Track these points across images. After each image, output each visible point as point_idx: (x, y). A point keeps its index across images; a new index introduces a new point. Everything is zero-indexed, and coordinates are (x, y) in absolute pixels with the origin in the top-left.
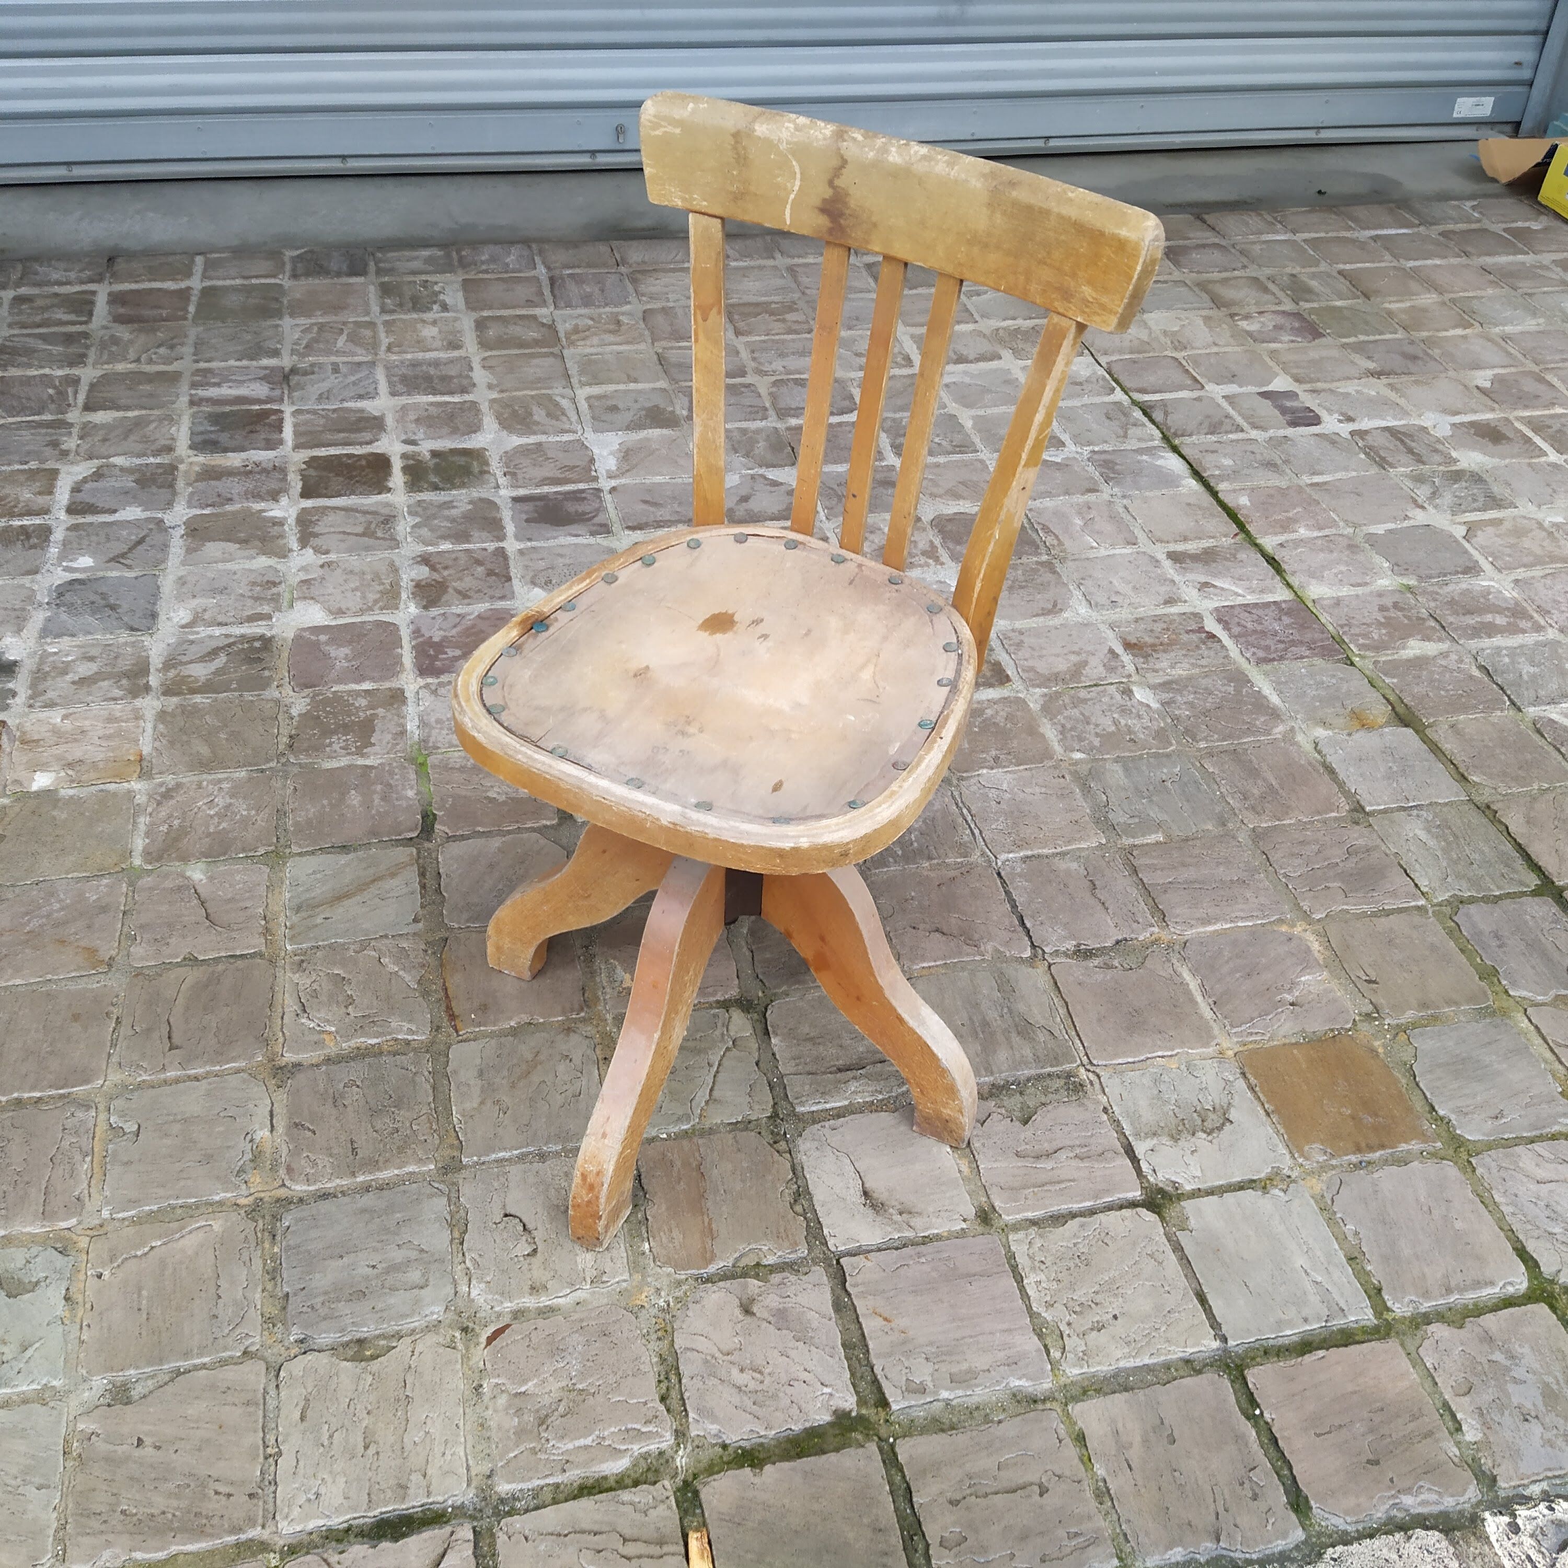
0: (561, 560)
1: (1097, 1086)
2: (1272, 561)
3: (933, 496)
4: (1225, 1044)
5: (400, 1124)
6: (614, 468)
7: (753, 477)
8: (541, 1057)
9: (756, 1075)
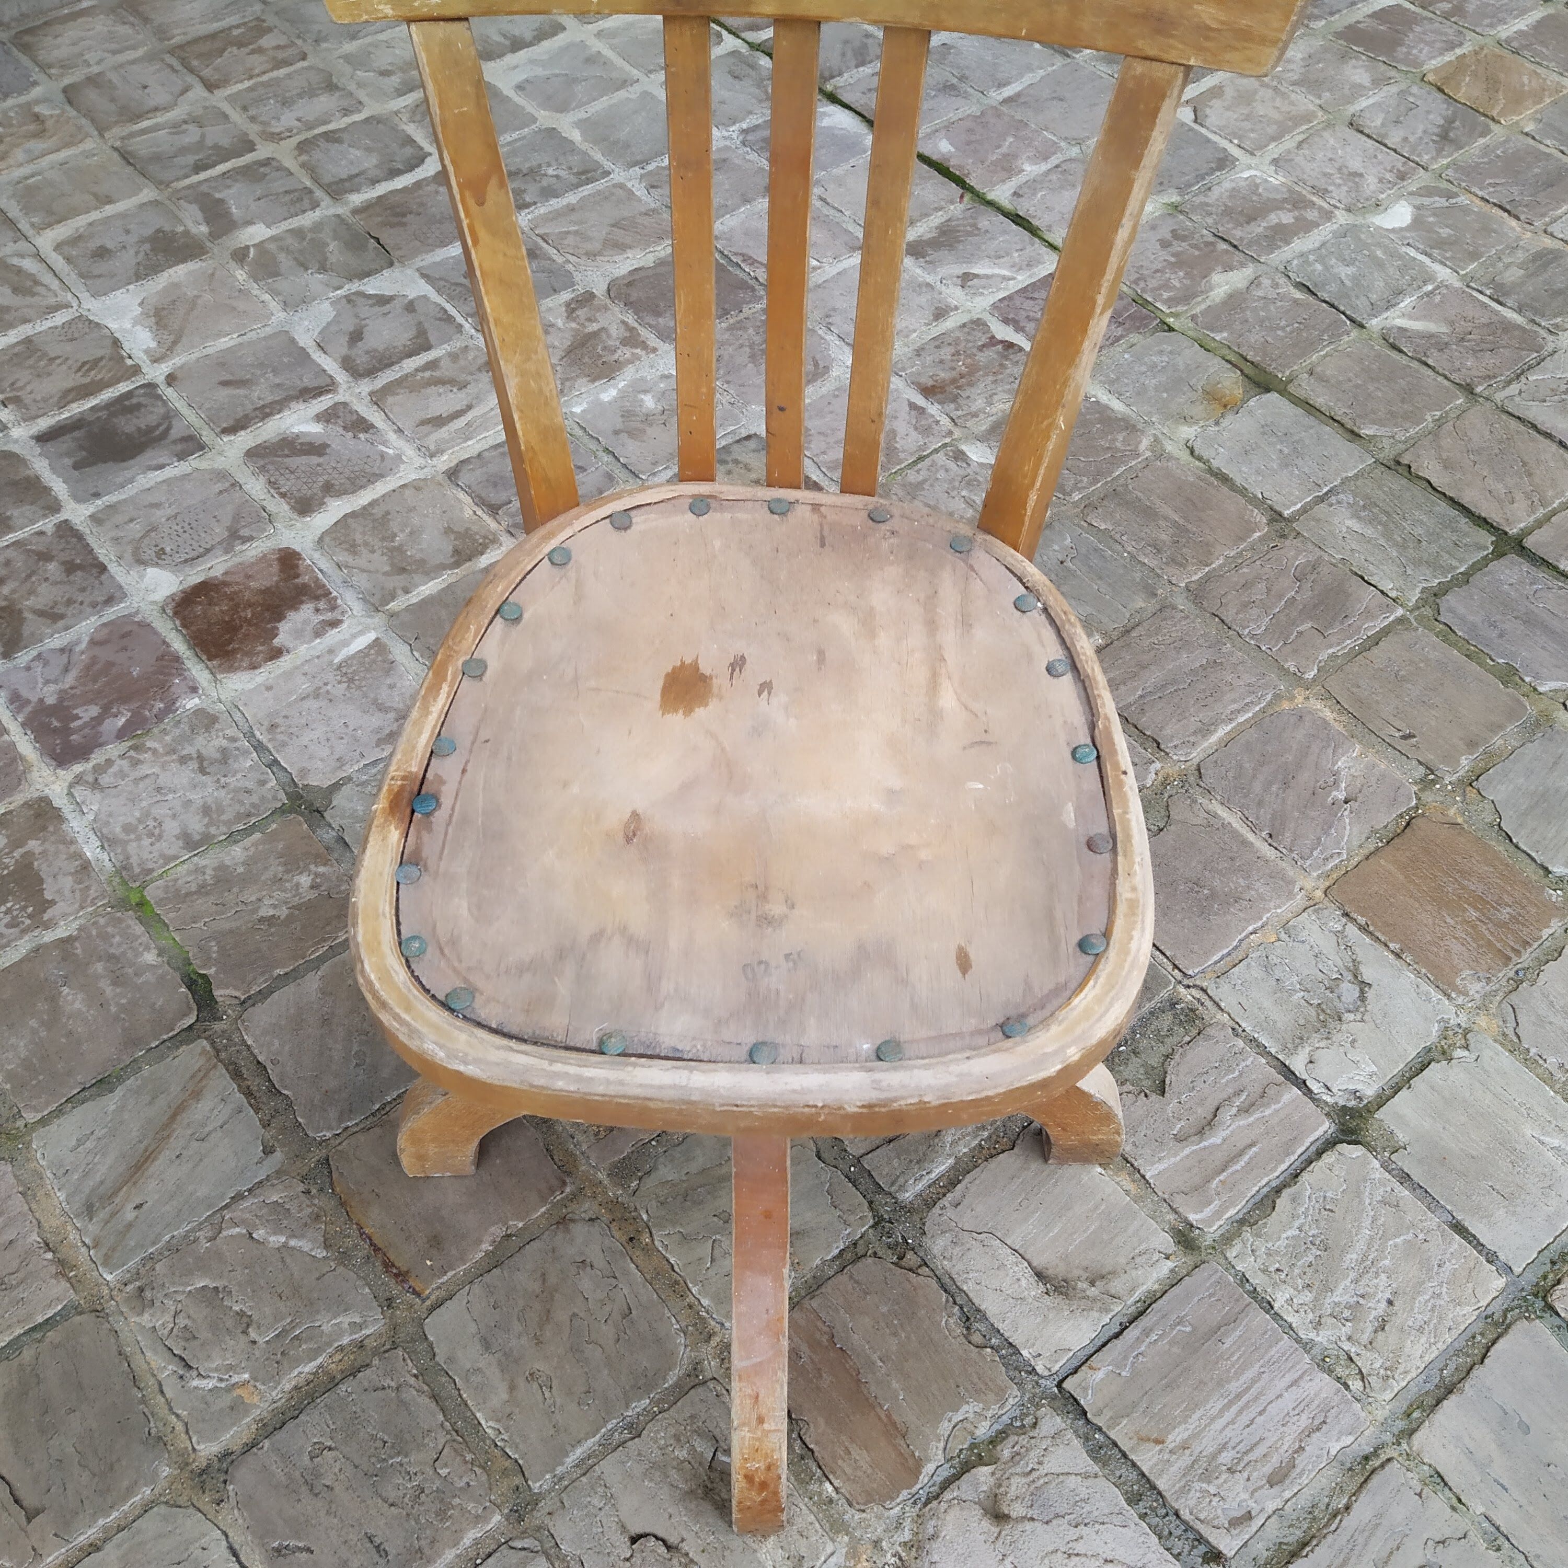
0: (159, 513)
1: (1208, 1003)
2: (1018, 220)
3: (592, 255)
4: (1309, 884)
5: (420, 1478)
6: (153, 345)
7: (349, 299)
8: (552, 1280)
9: (828, 1174)
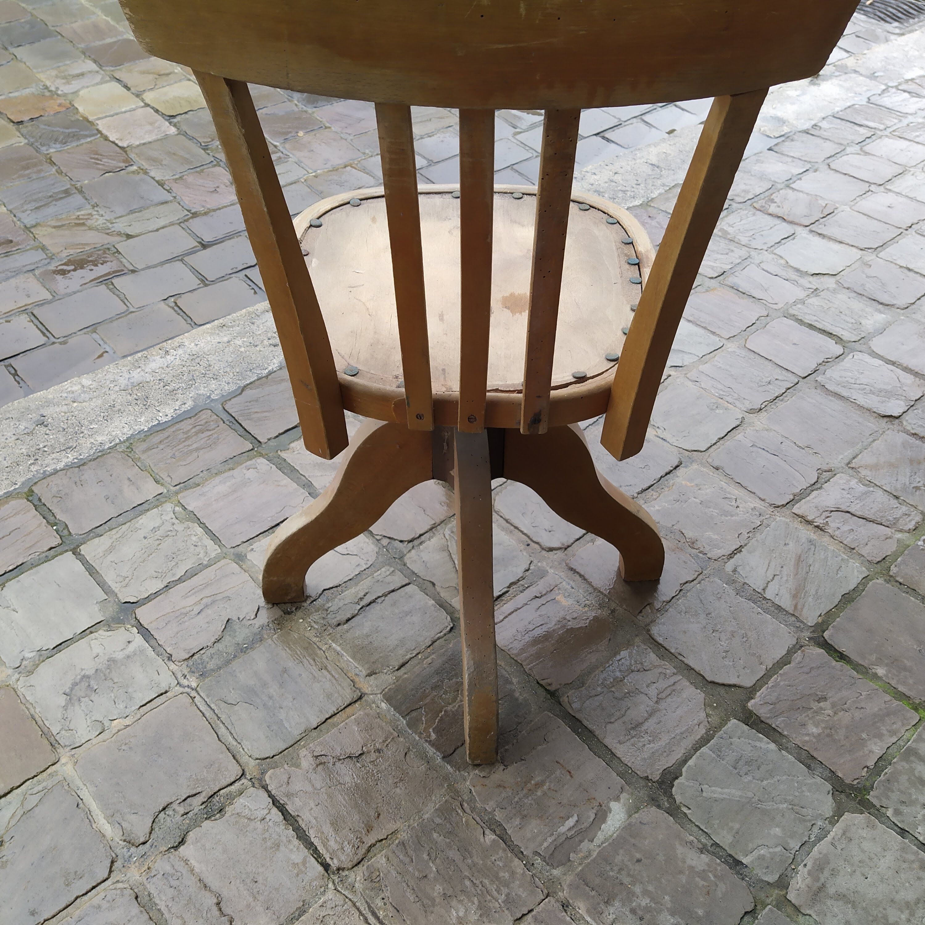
1: (179, 675)
9: (429, 577)
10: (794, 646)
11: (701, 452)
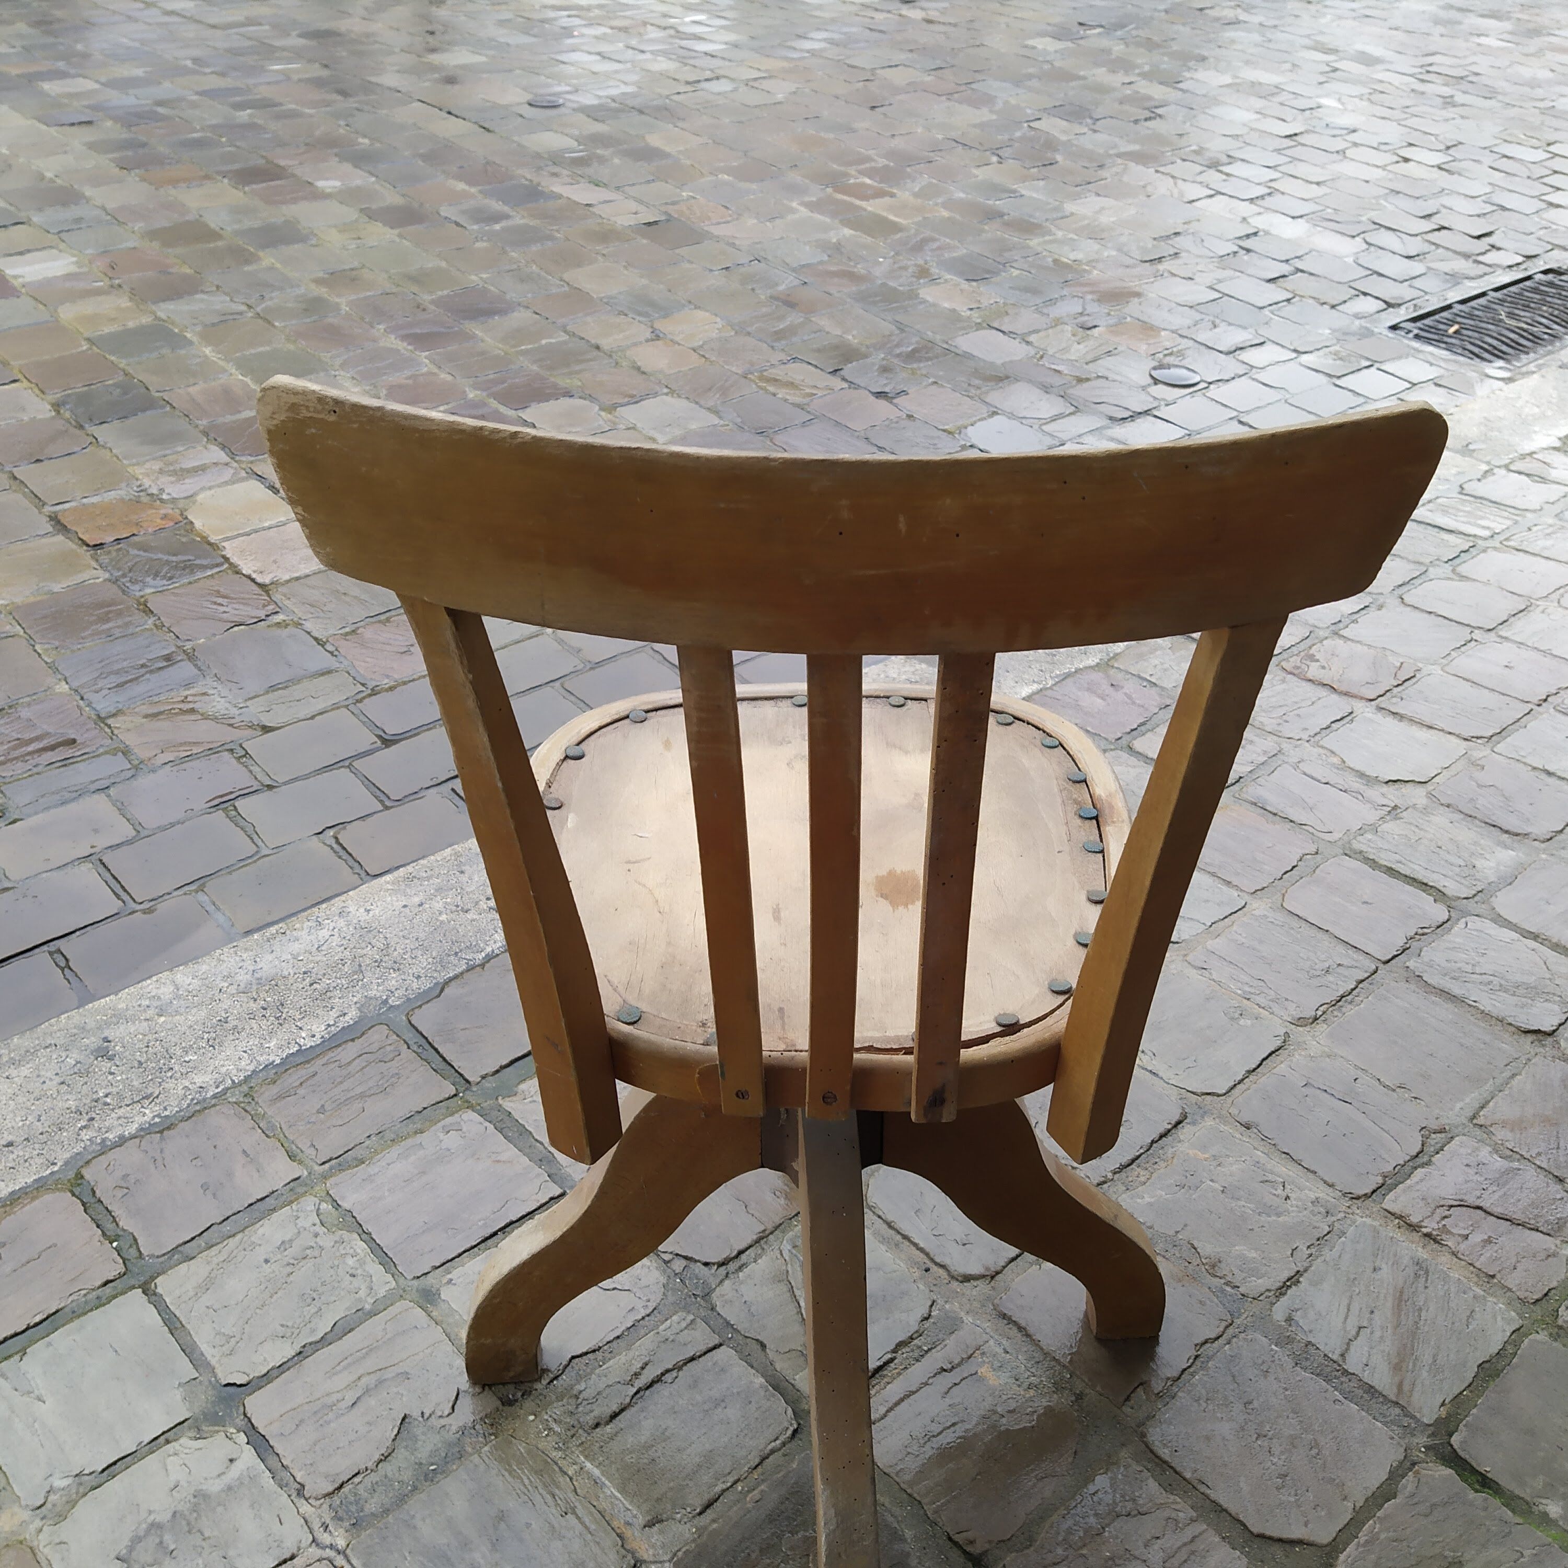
1: (316, 1525)
9: (754, 1331)
10: (1401, 1463)
11: (1219, 1095)
